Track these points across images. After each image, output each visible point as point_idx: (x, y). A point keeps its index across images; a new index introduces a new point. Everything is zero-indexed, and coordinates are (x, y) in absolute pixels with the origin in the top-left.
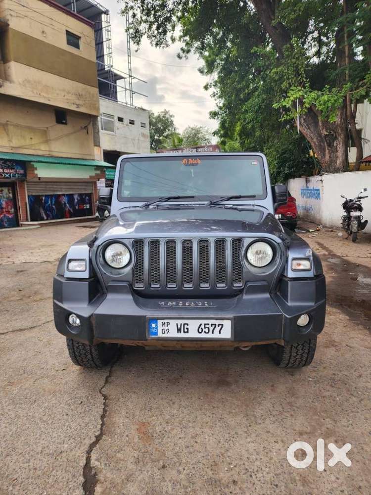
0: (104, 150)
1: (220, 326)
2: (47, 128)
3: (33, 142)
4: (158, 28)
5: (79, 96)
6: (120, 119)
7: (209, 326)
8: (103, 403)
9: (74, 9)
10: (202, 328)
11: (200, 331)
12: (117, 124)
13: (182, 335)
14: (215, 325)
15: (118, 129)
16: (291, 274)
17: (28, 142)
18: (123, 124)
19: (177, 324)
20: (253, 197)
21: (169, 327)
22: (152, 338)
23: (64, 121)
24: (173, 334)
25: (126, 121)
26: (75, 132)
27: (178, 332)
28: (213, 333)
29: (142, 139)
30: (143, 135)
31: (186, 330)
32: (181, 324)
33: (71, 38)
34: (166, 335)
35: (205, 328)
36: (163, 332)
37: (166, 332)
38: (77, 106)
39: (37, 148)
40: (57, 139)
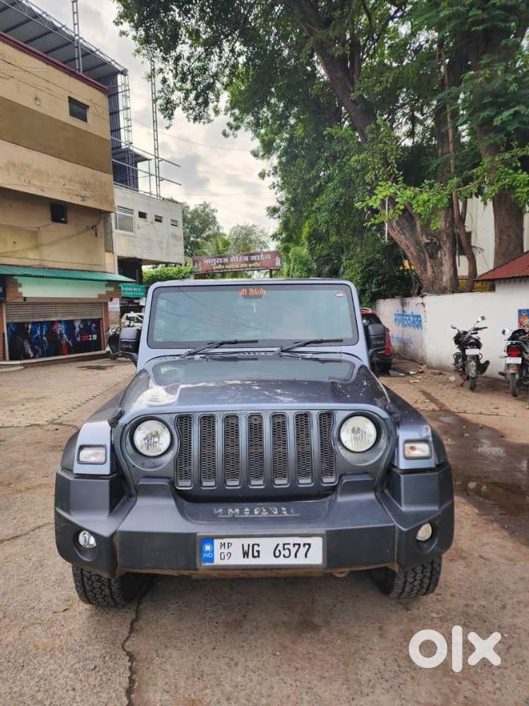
0: (118, 257)
1: (307, 546)
2: (38, 228)
3: (18, 247)
4: (197, 98)
5: (86, 185)
6: (142, 215)
7: (291, 547)
8: (128, 668)
9: (79, 67)
10: (279, 551)
11: (277, 554)
12: (138, 221)
13: (250, 561)
14: (299, 545)
15: (139, 228)
16: (403, 464)
17: (10, 247)
18: (146, 221)
19: (243, 545)
20: (339, 341)
21: (231, 550)
22: (206, 566)
23: (63, 219)
24: (237, 560)
25: (150, 217)
26: (78, 234)
27: (244, 557)
28: (296, 556)
29: (172, 241)
30: (174, 236)
31: (256, 554)
32: (249, 545)
33: (74, 107)
34: (226, 562)
35: (284, 549)
36: (223, 557)
37: (226, 557)
38: (81, 198)
39: (23, 255)
40: (51, 244)
